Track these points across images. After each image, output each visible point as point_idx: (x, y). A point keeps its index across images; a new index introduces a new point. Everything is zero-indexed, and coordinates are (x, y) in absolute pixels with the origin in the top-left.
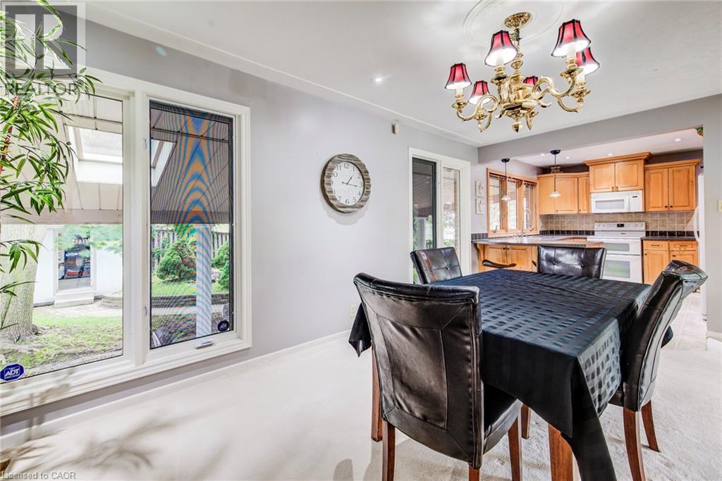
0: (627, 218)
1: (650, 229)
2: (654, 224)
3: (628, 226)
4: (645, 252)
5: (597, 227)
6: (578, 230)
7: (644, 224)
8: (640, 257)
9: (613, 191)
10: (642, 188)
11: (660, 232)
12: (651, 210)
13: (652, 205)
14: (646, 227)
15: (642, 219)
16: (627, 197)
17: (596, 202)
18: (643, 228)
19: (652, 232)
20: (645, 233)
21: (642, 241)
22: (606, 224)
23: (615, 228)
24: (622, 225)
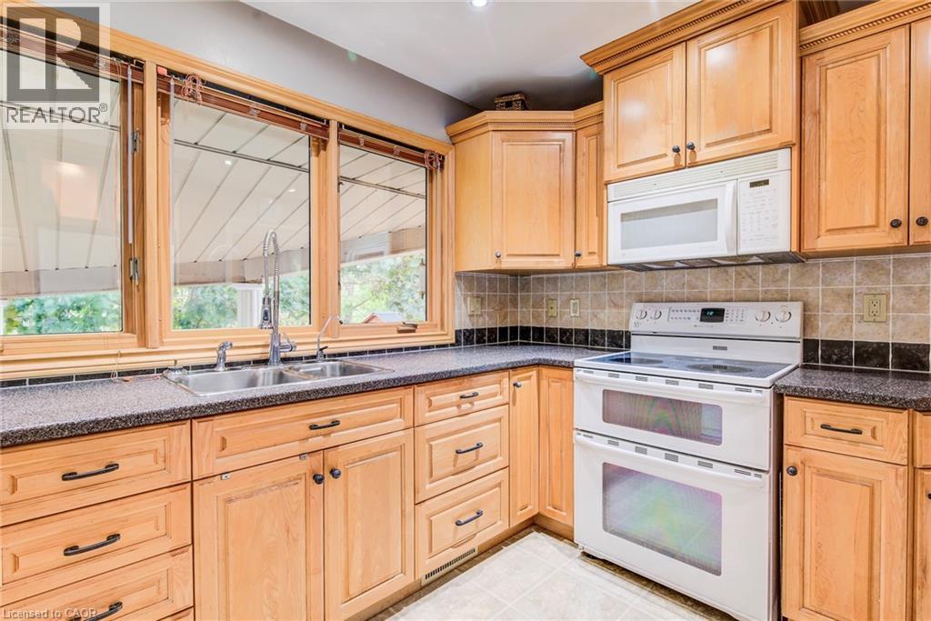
0: (738, 284)
1: (823, 332)
2: (839, 312)
3: (742, 319)
4: (790, 457)
5: (637, 319)
6: (589, 327)
7: (796, 309)
8: (767, 480)
9: (678, 168)
10: (791, 136)
11: (861, 346)
12: (825, 243)
13: (829, 220)
14: (806, 322)
15: (788, 287)
16: (730, 187)
17: (625, 217)
18: (794, 328)
19: (828, 344)
20: (798, 348)
21: (779, 399)
22: (664, 307)
23: (693, 323)
24: (718, 315)
